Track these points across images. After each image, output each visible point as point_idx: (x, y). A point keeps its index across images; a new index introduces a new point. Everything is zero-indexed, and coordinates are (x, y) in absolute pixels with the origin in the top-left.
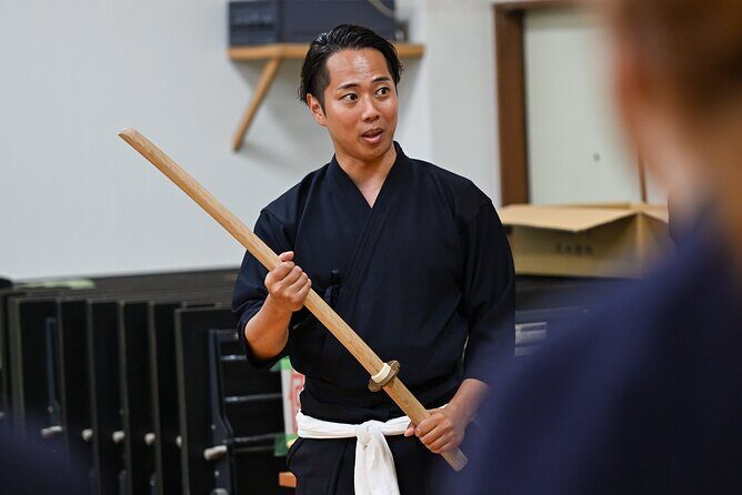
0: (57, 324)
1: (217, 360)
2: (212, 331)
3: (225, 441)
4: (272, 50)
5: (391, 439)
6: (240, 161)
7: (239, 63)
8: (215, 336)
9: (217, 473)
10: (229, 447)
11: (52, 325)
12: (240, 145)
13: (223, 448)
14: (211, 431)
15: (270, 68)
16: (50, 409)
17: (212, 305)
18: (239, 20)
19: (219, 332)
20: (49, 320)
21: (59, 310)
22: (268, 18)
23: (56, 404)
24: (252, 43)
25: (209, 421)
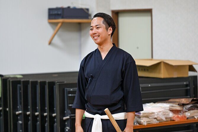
0: (21, 86)
1: (67, 96)
2: (66, 89)
3: (69, 115)
4: (61, 20)
5: (102, 120)
6: (50, 47)
7: (51, 23)
8: (67, 90)
9: (66, 123)
10: (70, 117)
11: (19, 86)
12: (50, 43)
13: (68, 117)
14: (65, 113)
15: (60, 25)
16: (18, 107)
17: (64, 82)
18: (51, 13)
19: (68, 89)
20: (18, 85)
21: (22, 83)
22: (59, 13)
23: (20, 106)
24: (55, 19)
25: (64, 110)
